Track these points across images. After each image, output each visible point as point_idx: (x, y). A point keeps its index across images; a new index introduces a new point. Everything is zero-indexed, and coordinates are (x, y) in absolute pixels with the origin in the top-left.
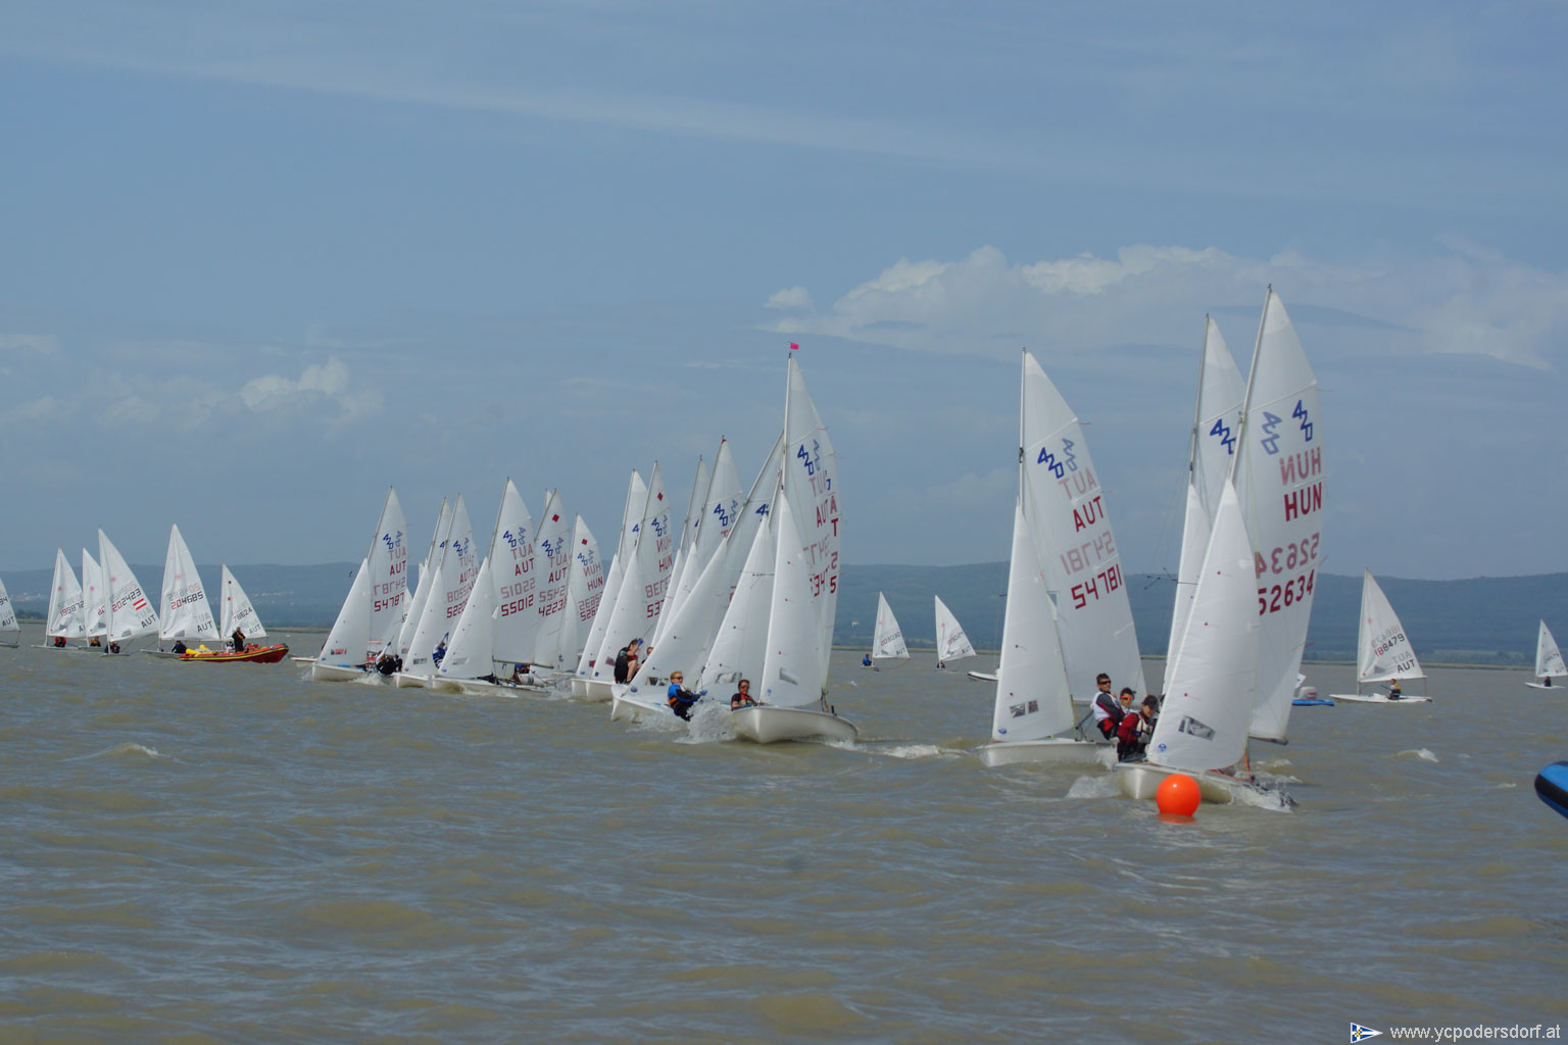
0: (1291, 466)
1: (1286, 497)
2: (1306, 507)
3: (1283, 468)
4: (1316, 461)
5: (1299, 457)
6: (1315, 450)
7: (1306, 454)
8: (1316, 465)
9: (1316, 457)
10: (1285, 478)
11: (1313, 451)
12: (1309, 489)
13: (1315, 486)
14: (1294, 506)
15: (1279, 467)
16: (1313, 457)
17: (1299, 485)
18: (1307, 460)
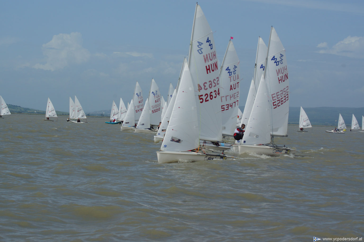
0: (207, 57)
1: (206, 67)
2: (213, 69)
3: (204, 58)
4: (215, 55)
5: (209, 54)
6: (214, 52)
7: (211, 53)
8: (215, 57)
9: (214, 54)
10: (205, 61)
11: (213, 52)
12: (213, 64)
13: (215, 63)
14: (209, 69)
15: (203, 58)
16: (213, 54)
17: (210, 63)
18: (212, 55)
